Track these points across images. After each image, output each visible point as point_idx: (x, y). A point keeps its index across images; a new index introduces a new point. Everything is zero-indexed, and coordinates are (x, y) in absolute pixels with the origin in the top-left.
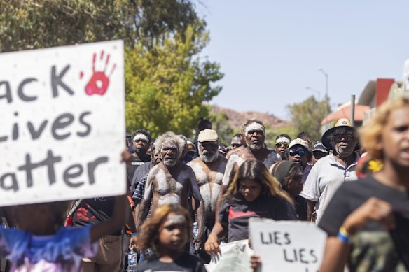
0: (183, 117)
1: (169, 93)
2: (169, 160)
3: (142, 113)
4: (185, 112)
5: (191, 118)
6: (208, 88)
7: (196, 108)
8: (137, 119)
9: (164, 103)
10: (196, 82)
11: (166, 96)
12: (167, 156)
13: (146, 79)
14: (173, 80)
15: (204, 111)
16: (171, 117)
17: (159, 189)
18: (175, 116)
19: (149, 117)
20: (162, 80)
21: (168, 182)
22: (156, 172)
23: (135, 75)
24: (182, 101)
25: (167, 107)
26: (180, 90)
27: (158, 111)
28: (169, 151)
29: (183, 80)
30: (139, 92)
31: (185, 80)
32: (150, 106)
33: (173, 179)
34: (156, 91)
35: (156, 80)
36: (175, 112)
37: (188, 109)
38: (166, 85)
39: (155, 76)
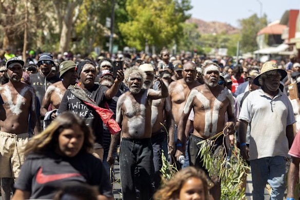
0: (167, 32)
1: (159, 17)
2: (135, 88)
3: (143, 29)
4: (169, 29)
5: (172, 32)
6: (183, 15)
7: (175, 27)
8: (140, 32)
9: (157, 23)
10: (176, 11)
11: (158, 19)
12: (134, 85)
13: (146, 8)
14: (161, 9)
15: (180, 29)
16: (160, 31)
17: (127, 112)
18: (163, 30)
19: (147, 31)
20: (156, 8)
21: (134, 106)
22: (124, 99)
23: (139, 5)
24: (167, 22)
25: (158, 25)
26: (166, 15)
27: (153, 28)
28: (136, 81)
29: (168, 9)
30: (141, 16)
31: (169, 9)
32: (148, 25)
33: (138, 104)
34: (152, 15)
35: (152, 9)
36: (163, 28)
37: (171, 27)
38: (158, 12)
39: (152, 6)
